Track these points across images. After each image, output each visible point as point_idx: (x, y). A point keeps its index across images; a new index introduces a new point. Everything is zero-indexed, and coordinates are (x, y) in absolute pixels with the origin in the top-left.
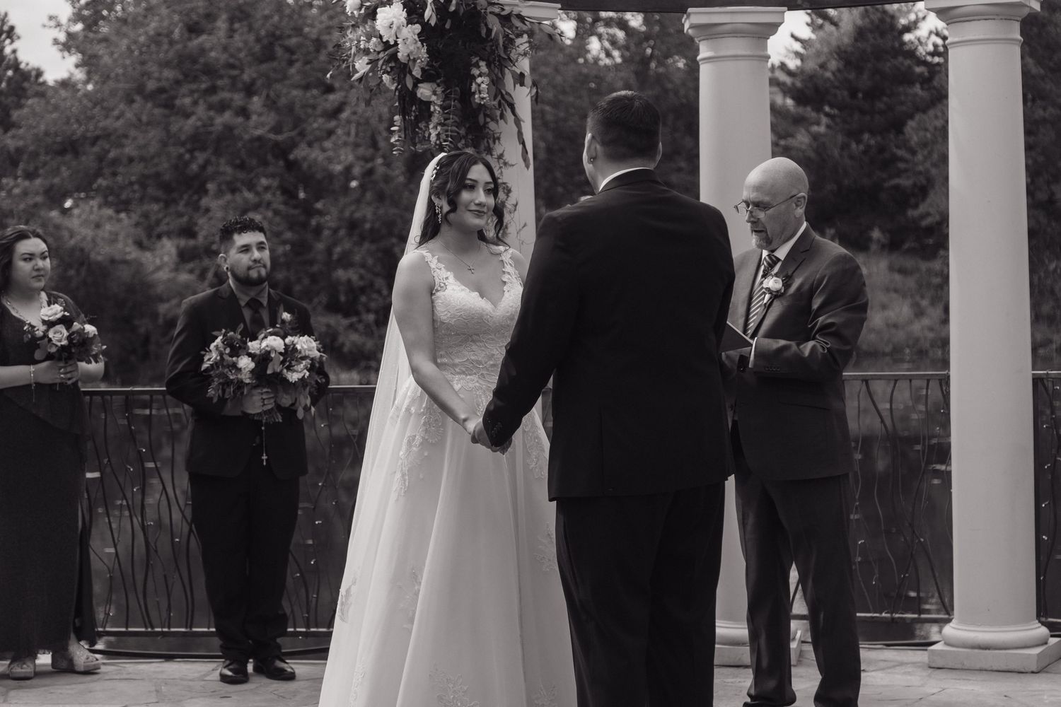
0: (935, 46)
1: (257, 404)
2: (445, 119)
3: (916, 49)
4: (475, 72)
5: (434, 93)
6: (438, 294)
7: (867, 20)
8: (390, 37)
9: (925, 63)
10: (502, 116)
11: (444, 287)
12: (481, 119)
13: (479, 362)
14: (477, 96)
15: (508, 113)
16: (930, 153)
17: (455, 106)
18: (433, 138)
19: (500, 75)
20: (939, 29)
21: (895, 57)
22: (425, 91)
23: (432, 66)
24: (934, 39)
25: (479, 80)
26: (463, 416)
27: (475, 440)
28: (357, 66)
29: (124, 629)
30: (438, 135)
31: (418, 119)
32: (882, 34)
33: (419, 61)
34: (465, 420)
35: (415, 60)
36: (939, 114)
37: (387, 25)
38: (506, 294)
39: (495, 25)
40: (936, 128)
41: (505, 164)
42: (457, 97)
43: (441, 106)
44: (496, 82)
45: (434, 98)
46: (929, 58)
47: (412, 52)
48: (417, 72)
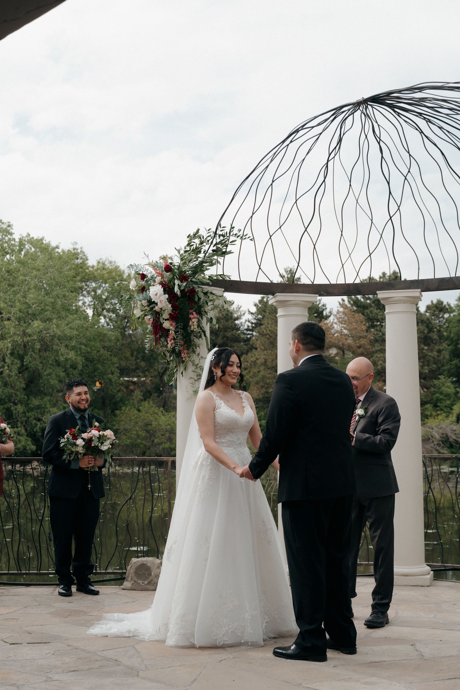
0: (248, 326)
1: (86, 463)
2: (177, 337)
3: (240, 327)
4: (191, 316)
5: (171, 325)
6: (217, 410)
7: (220, 314)
8: (156, 299)
9: (244, 334)
10: (200, 337)
11: (220, 408)
12: (192, 337)
13: (233, 442)
14: (192, 327)
15: (203, 336)
16: (250, 372)
17: (180, 331)
18: (169, 346)
19: (200, 319)
20: (250, 319)
21: (232, 330)
22: (166, 325)
23: (175, 313)
24: (247, 323)
25: (193, 320)
26: (233, 466)
27: (242, 475)
28: (135, 312)
29: (7, 572)
30: (171, 344)
31: (160, 337)
32: (227, 320)
33: (166, 311)
34: (234, 468)
35: (164, 310)
36: (253, 356)
37: (155, 294)
38: (246, 411)
39: (201, 295)
40: (252, 361)
41: (202, 357)
42: (182, 327)
43: (174, 331)
44: (199, 322)
45: (171, 327)
46: (245, 332)
47: (163, 307)
48: (166, 315)
